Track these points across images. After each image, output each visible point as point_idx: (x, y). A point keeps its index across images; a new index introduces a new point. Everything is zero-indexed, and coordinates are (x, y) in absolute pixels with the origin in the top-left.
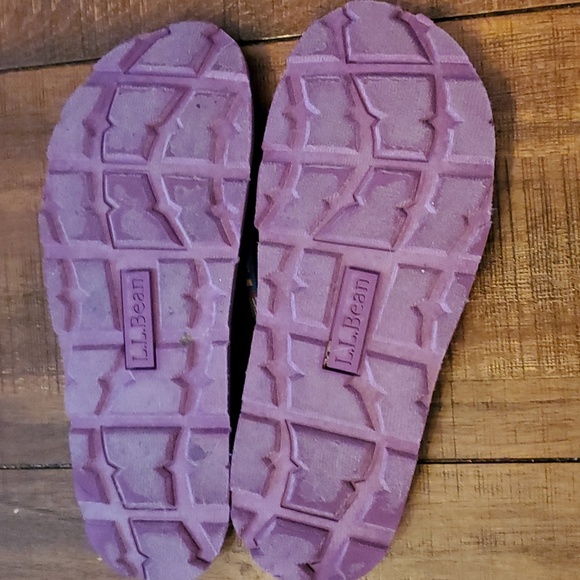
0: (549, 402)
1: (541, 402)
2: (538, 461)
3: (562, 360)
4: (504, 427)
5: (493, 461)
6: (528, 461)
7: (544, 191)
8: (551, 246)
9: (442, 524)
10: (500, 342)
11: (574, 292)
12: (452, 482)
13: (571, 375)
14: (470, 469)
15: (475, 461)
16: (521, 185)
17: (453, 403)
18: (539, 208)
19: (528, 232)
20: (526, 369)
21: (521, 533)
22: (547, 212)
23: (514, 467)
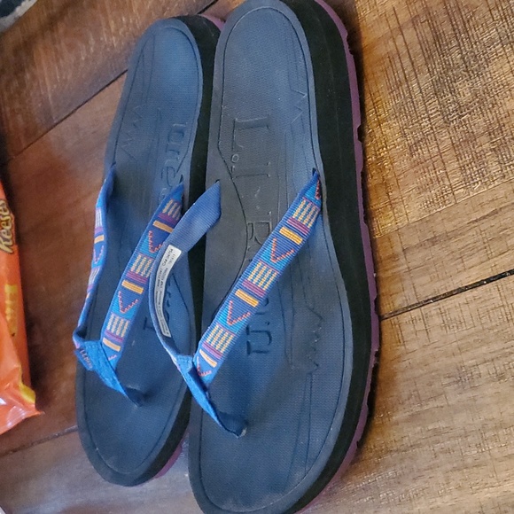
0: (484, 217)
1: (476, 221)
2: (489, 281)
3: (485, 172)
4: (451, 257)
5: (450, 294)
6: (480, 284)
7: (431, 19)
8: (448, 68)
9: (421, 372)
10: (428, 176)
11: (478, 102)
12: (420, 326)
13: (496, 183)
14: (432, 308)
15: (435, 299)
16: (411, 25)
17: (404, 250)
18: (430, 38)
19: (427, 64)
20: (456, 192)
21: (493, 360)
22: (437, 38)
23: (469, 294)
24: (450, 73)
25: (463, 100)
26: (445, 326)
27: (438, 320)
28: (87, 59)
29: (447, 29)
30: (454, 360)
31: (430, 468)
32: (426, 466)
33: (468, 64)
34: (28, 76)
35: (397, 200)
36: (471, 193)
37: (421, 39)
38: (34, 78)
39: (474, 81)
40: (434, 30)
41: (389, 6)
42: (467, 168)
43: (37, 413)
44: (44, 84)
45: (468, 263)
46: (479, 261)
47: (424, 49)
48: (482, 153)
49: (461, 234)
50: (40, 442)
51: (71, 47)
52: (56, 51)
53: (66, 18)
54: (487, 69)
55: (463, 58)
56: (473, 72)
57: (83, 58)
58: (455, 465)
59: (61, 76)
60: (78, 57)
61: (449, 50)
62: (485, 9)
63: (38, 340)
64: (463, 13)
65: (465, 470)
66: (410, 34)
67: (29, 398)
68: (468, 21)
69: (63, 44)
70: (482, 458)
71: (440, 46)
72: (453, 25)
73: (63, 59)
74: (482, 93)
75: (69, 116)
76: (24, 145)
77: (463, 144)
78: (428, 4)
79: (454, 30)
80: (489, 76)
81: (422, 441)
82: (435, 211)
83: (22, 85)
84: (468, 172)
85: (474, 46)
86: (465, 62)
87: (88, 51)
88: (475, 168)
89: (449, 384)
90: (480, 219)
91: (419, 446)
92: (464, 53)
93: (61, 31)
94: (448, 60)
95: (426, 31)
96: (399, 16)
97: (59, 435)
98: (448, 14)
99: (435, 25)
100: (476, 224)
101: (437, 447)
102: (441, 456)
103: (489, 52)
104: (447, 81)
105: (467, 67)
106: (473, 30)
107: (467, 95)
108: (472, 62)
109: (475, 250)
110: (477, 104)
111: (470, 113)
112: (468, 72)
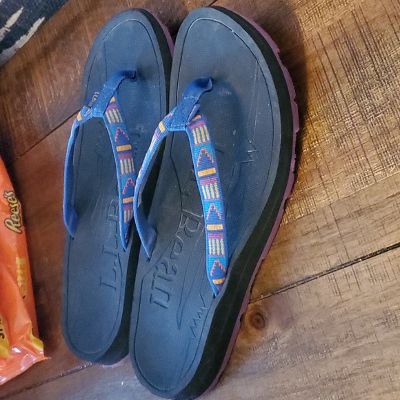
24: (366, 83)
25: (377, 102)
26: (372, 279)
27: (366, 275)
28: (75, 80)
29: (361, 48)
30: (381, 306)
31: (366, 391)
32: (362, 390)
33: (380, 74)
34: (28, 94)
35: (328, 182)
36: (387, 174)
37: (341, 56)
38: (33, 95)
39: (385, 88)
40: (352, 50)
41: (314, 32)
42: (383, 155)
43: (45, 358)
44: (42, 100)
45: (388, 229)
46: (397, 228)
47: (344, 64)
48: (395, 143)
49: (381, 207)
50: (47, 381)
51: (61, 71)
52: (50, 75)
53: (57, 49)
54: (395, 78)
55: (375, 70)
56: (384, 81)
57: (72, 80)
58: (386, 389)
59: (55, 94)
60: (68, 78)
61: (364, 64)
62: (391, 33)
63: (44, 300)
64: (374, 36)
65: (394, 392)
66: (332, 53)
67: (39, 347)
68: (378, 42)
69: (55, 68)
71: (357, 62)
72: (366, 45)
73: (56, 81)
74: (392, 97)
75: (62, 124)
76: (27, 148)
77: (379, 137)
78: (346, 30)
79: (368, 49)
80: (397, 83)
81: (358, 371)
82: (359, 189)
83: (24, 100)
84: (384, 158)
85: (384, 61)
86: (377, 74)
87: (76, 73)
88: (389, 155)
89: (378, 325)
90: (396, 195)
91: (356, 374)
92: (376, 66)
93: (54, 59)
94: (364, 72)
95: (345, 50)
96: (323, 40)
97: (63, 375)
98: (362, 36)
99: (352, 45)
100: (393, 199)
101: (371, 375)
102: (375, 382)
103: (396, 65)
104: (364, 88)
105: (379, 77)
106: (383, 48)
107: (380, 99)
108: (383, 73)
109: (393, 219)
110: (389, 106)
111: (383, 112)
112: (380, 81)
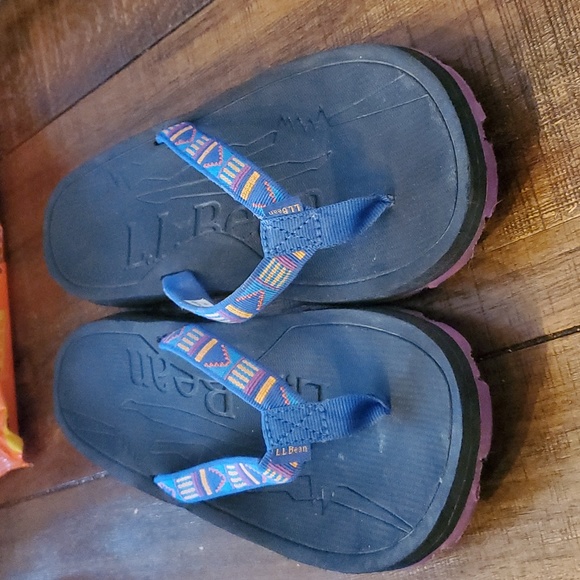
24: (542, 67)
25: (557, 100)
26: (526, 382)
28: (93, 41)
29: (539, 11)
30: (536, 424)
31: (502, 556)
32: (497, 553)
33: (564, 55)
34: (22, 59)
36: (564, 217)
37: (505, 22)
38: (30, 61)
39: (571, 77)
40: (523, 13)
42: (560, 185)
43: (24, 465)
44: (42, 71)
45: (557, 305)
46: (572, 303)
47: (509, 35)
49: (549, 269)
50: (28, 499)
51: (73, 25)
52: (57, 31)
55: (557, 47)
56: (570, 66)
57: (88, 40)
58: (534, 554)
59: (61, 60)
60: (82, 38)
61: (541, 37)
63: (28, 377)
65: (546, 561)
66: (492, 16)
67: (16, 447)
69: (65, 22)
70: (568, 548)
71: (530, 33)
72: (546, 7)
73: (64, 40)
76: (17, 142)
77: (555, 156)
79: (548, 13)
81: (493, 523)
82: (517, 239)
83: (16, 70)
84: (561, 191)
85: (573, 34)
86: (561, 53)
87: (94, 29)
88: (569, 186)
89: (529, 455)
90: (575, 251)
91: (489, 529)
92: (560, 42)
93: (63, 5)
94: (539, 50)
95: (512, 13)
97: (51, 492)
99: (524, 5)
100: (569, 256)
101: (512, 531)
102: (517, 543)
104: (538, 76)
105: (563, 59)
106: (572, 13)
107: (562, 95)
108: (570, 53)
109: (568, 289)
110: (575, 106)
111: (565, 117)
112: (565, 65)
